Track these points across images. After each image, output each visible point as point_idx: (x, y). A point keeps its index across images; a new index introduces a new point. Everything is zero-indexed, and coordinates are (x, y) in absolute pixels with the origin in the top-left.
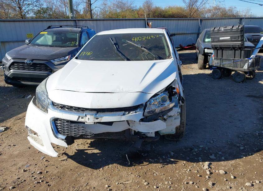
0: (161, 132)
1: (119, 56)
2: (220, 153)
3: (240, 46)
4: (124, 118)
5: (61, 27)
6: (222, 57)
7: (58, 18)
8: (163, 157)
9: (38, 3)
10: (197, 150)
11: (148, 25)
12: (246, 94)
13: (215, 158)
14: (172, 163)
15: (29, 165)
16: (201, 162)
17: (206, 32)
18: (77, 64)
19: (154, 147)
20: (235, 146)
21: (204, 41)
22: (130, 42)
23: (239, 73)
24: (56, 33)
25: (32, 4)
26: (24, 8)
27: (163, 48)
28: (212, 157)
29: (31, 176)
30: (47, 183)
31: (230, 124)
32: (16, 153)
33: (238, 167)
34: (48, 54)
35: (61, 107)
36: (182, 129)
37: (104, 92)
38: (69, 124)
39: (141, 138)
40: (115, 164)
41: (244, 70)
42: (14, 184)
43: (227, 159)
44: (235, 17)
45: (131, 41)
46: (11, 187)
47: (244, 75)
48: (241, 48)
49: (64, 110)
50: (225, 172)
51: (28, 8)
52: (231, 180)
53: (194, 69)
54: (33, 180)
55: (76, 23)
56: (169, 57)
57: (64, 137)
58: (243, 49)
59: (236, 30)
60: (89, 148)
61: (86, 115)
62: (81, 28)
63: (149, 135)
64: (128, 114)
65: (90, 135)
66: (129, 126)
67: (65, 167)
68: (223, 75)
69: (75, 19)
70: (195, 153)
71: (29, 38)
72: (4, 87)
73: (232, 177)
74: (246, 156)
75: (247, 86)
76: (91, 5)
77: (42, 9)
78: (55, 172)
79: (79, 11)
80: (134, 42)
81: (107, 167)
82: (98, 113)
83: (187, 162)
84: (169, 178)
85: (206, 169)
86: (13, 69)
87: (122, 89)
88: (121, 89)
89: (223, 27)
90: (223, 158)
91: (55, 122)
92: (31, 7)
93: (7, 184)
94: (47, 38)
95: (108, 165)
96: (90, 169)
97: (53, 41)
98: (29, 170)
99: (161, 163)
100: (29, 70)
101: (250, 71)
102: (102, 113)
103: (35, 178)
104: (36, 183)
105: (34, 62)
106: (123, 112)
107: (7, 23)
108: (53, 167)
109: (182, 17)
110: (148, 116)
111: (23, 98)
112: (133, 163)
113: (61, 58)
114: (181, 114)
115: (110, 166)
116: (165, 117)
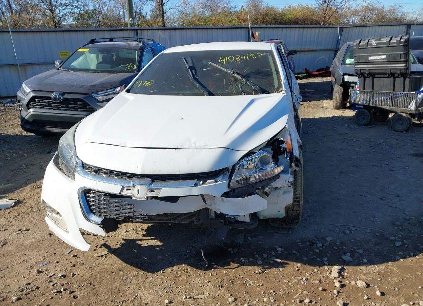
0: (262, 214)
1: (197, 88)
2: (361, 251)
3: (403, 71)
4: (195, 191)
5: (111, 40)
6: (373, 90)
7: (111, 27)
8: (264, 254)
9: (80, 3)
10: (321, 245)
11: (253, 36)
12: (412, 152)
13: (351, 259)
14: (277, 265)
15: (46, 262)
16: (326, 265)
17: (348, 48)
18: (127, 100)
19: (249, 238)
20: (387, 239)
21: (344, 63)
22: (215, 65)
23: (401, 115)
24: (102, 51)
25: (70, 4)
26: (57, 11)
27: (269, 75)
28: (347, 257)
29: (48, 281)
30: (71, 292)
31: (382, 202)
32: (28, 242)
33: (389, 275)
34: (87, 85)
35: (96, 172)
36: (295, 209)
37: (165, 147)
38: (108, 198)
39: (227, 223)
40: (183, 265)
41: (410, 111)
42: (20, 293)
43: (371, 262)
44: (399, 23)
45: (217, 63)
46: (14, 298)
47: (410, 120)
48: (405, 74)
49: (99, 176)
50: (366, 283)
51: (64, 11)
52: (376, 297)
53: (326, 109)
54: (51, 286)
55: (137, 33)
56: (278, 90)
57: (99, 220)
58: (409, 76)
59: (396, 45)
60: (145, 238)
61: (133, 184)
62: (143, 43)
63: (240, 219)
64: (203, 184)
65: (141, 218)
66: (206, 204)
67: (103, 267)
68: (373, 120)
69: (135, 28)
70: (317, 250)
71: (59, 59)
72: (22, 137)
73: (378, 293)
74: (405, 257)
75: (413, 139)
76: (162, 5)
77: (87, 12)
78: (87, 275)
79: (144, 15)
80: (222, 64)
81: (170, 269)
82: (153, 181)
83: (303, 265)
84: (271, 291)
85: (335, 278)
86: (33, 107)
87: (194, 143)
88: (192, 142)
89: (375, 40)
90: (365, 260)
91: (85, 194)
92: (68, 9)
93: (9, 292)
94: (89, 59)
95: (173, 266)
96: (142, 272)
97: (98, 64)
98: (46, 270)
99: (260, 265)
100: (57, 110)
101: (420, 114)
102: (160, 182)
103: (54, 284)
104: (54, 292)
105: (66, 96)
106: (195, 181)
107: (30, 36)
108: (84, 266)
109: (311, 24)
110: (237, 188)
111: (48, 153)
112: (213, 263)
113: (108, 91)
114: (295, 184)
115: (176, 267)
116: (267, 189)
